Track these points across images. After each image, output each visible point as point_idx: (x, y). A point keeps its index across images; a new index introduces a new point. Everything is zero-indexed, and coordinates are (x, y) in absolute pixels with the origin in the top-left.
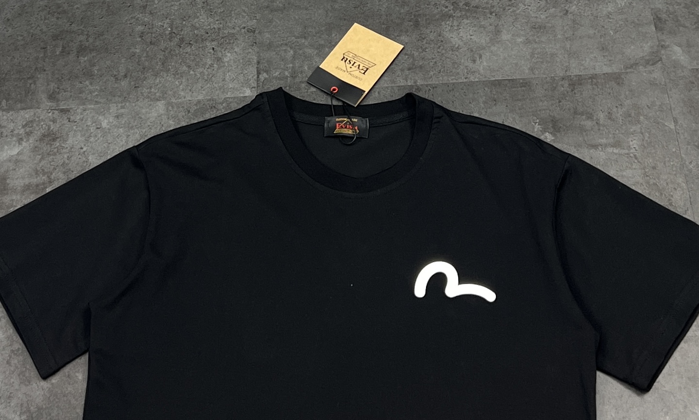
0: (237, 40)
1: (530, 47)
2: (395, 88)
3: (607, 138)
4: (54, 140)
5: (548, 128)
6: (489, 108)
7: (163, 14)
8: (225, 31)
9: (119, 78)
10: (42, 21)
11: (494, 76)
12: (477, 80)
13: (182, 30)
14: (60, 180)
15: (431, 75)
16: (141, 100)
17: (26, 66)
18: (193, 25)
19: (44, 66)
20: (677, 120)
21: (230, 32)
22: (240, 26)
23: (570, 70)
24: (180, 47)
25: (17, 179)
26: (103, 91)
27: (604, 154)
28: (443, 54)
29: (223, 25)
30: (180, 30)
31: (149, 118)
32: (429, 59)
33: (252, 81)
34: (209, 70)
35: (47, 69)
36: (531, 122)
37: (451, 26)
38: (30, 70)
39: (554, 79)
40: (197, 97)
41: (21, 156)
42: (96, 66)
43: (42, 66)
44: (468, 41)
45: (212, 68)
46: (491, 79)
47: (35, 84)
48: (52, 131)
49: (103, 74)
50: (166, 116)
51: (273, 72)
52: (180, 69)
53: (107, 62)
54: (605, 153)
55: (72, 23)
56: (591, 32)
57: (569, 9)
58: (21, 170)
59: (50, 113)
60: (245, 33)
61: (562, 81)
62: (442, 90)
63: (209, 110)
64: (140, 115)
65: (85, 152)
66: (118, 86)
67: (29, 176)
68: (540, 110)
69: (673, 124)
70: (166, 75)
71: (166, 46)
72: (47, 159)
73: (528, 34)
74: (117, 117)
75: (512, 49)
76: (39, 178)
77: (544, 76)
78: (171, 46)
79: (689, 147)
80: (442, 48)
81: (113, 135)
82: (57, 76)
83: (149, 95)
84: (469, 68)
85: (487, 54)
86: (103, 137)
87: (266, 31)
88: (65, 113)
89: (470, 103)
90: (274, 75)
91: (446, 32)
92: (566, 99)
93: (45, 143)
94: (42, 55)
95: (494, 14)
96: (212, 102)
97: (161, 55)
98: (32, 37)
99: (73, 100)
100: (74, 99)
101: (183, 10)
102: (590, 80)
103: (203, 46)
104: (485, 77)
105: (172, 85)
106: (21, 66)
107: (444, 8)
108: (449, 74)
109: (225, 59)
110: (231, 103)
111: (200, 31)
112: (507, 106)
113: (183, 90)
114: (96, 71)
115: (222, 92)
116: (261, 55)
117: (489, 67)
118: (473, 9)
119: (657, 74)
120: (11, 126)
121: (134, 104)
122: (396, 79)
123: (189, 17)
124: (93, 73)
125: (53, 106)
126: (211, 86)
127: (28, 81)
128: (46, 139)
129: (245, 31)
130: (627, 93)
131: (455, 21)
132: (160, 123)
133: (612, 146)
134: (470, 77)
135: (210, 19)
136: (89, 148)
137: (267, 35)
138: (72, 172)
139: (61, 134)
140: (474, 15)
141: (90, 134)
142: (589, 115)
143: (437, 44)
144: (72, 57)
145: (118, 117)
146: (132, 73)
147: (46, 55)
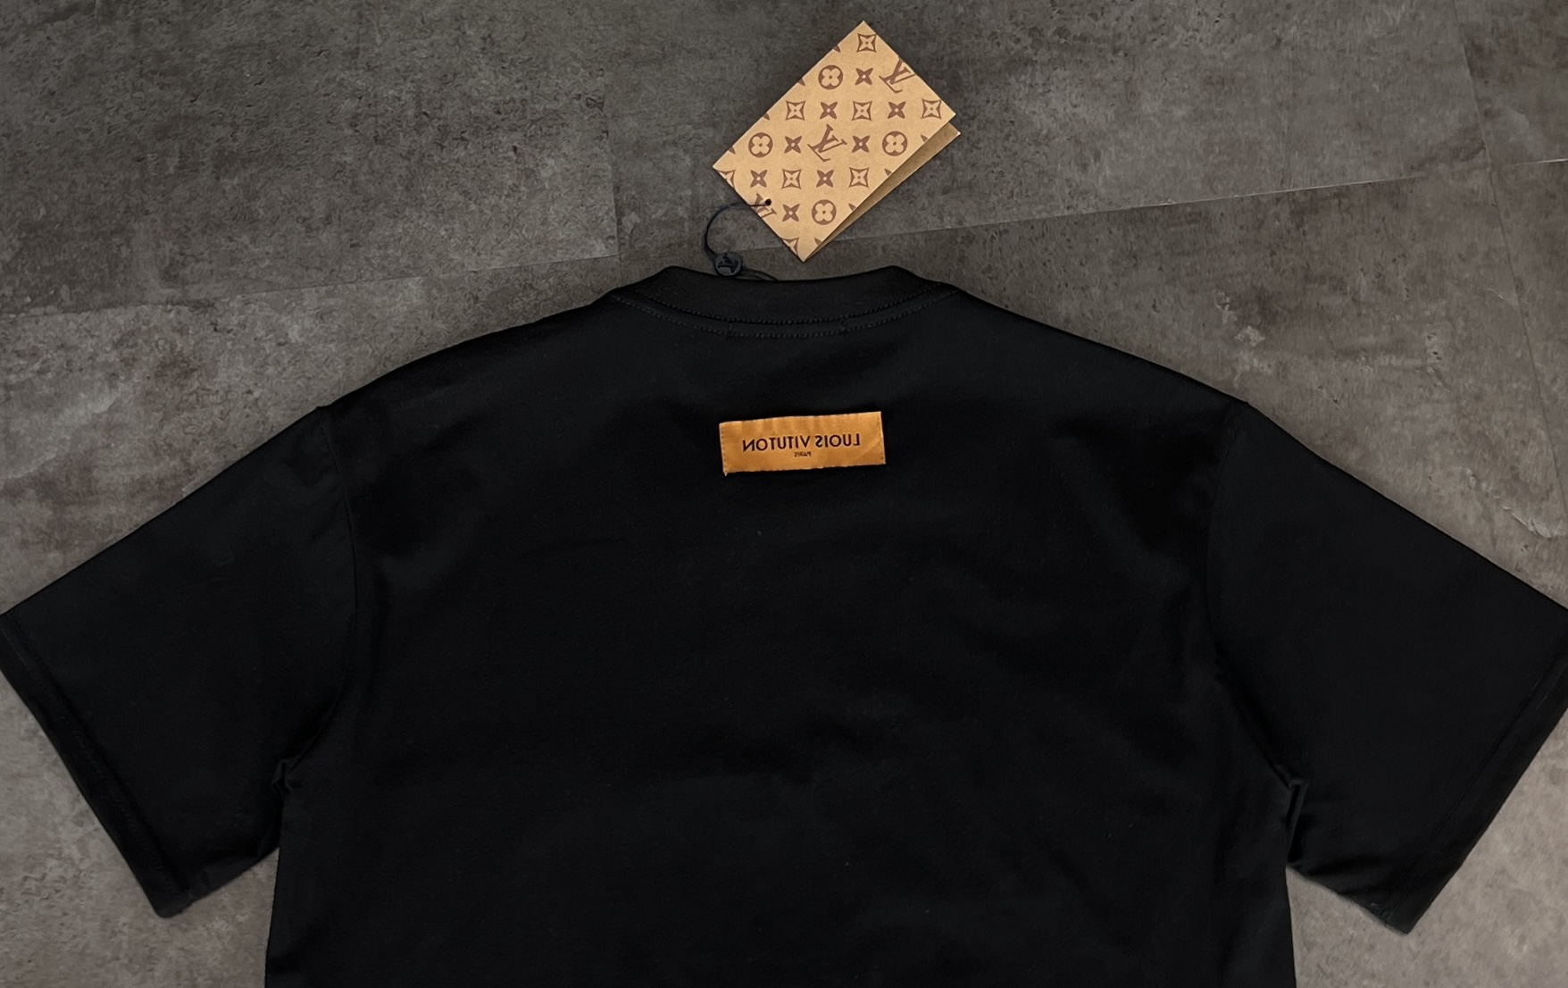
0: (565, 128)
1: (1202, 127)
2: (917, 236)
3: (1376, 334)
4: (187, 374)
5: (1250, 316)
6: (1123, 275)
7: (397, 70)
8: (537, 106)
9: (314, 227)
10: (128, 95)
11: (1128, 201)
12: (1091, 210)
13: (441, 107)
14: (209, 468)
15: (993, 203)
16: (368, 275)
17: (105, 204)
18: (465, 94)
19: (144, 203)
20: (1522, 285)
21: (548, 107)
22: (570, 92)
23: (1290, 179)
24: (443, 147)
25: (114, 467)
26: (283, 258)
27: (1372, 370)
28: (1016, 153)
29: (532, 92)
30: (438, 106)
31: (390, 317)
32: (988, 166)
33: (606, 221)
34: (510, 200)
35: (151, 209)
36: (1213, 303)
37: (1031, 86)
38: (113, 213)
39: (1259, 202)
40: (489, 265)
41: (117, 416)
42: (259, 198)
43: (139, 202)
44: (1068, 120)
45: (517, 195)
46: (1122, 208)
47: (128, 243)
48: (179, 352)
49: (278, 218)
50: (426, 312)
51: (649, 210)
52: (446, 199)
53: (283, 189)
54: (1373, 366)
55: (196, 97)
56: (1333, 87)
57: (1283, 35)
58: (122, 447)
59: (170, 311)
60: (582, 110)
61: (1277, 205)
62: (1020, 238)
63: (521, 294)
64: (370, 312)
65: (257, 400)
66: (314, 244)
67: (141, 460)
68: (1231, 276)
69: (1515, 295)
70: (417, 214)
71: (410, 146)
72: (176, 419)
73: (1197, 97)
74: (321, 316)
75: (1165, 136)
76: (162, 464)
77: (1236, 196)
78: (421, 146)
79: (1550, 344)
80: (1012, 138)
81: (316, 359)
82: (174, 225)
83: (386, 263)
84: (1074, 185)
85: (1110, 149)
86: (295, 365)
87: (628, 112)
88: (206, 312)
89: (1081, 264)
90: (653, 217)
91: (1020, 100)
92: (1285, 248)
93: (168, 384)
94: (137, 176)
95: (1121, 54)
96: (525, 275)
97: (401, 168)
98: (109, 133)
99: (218, 281)
100: (220, 278)
101: (439, 58)
102: (1336, 201)
103: (492, 144)
104: (1111, 203)
105: (432, 238)
106: (93, 204)
107: (1013, 44)
108: (1031, 200)
109: (541, 171)
110: (566, 274)
111: (482, 108)
112: (1160, 269)
113: (457, 248)
114: (261, 211)
115: (544, 251)
116: (622, 169)
117: (1117, 178)
118: (1076, 43)
119: (1477, 181)
120: (88, 345)
121: (354, 286)
122: (919, 216)
123: (455, 75)
124: (255, 215)
125: (173, 297)
126: (516, 236)
127: (114, 240)
128: (169, 373)
129: (581, 107)
130: (1415, 228)
131: (1038, 74)
132: (417, 328)
133: (1388, 351)
134: (1077, 205)
135: (501, 77)
136: (265, 390)
137: (632, 123)
138: (235, 446)
139: (200, 360)
140: (1078, 58)
141: (264, 359)
142: (1335, 283)
143: (1002, 132)
144: (205, 178)
145: (322, 318)
146: (341, 211)
147: (146, 177)
